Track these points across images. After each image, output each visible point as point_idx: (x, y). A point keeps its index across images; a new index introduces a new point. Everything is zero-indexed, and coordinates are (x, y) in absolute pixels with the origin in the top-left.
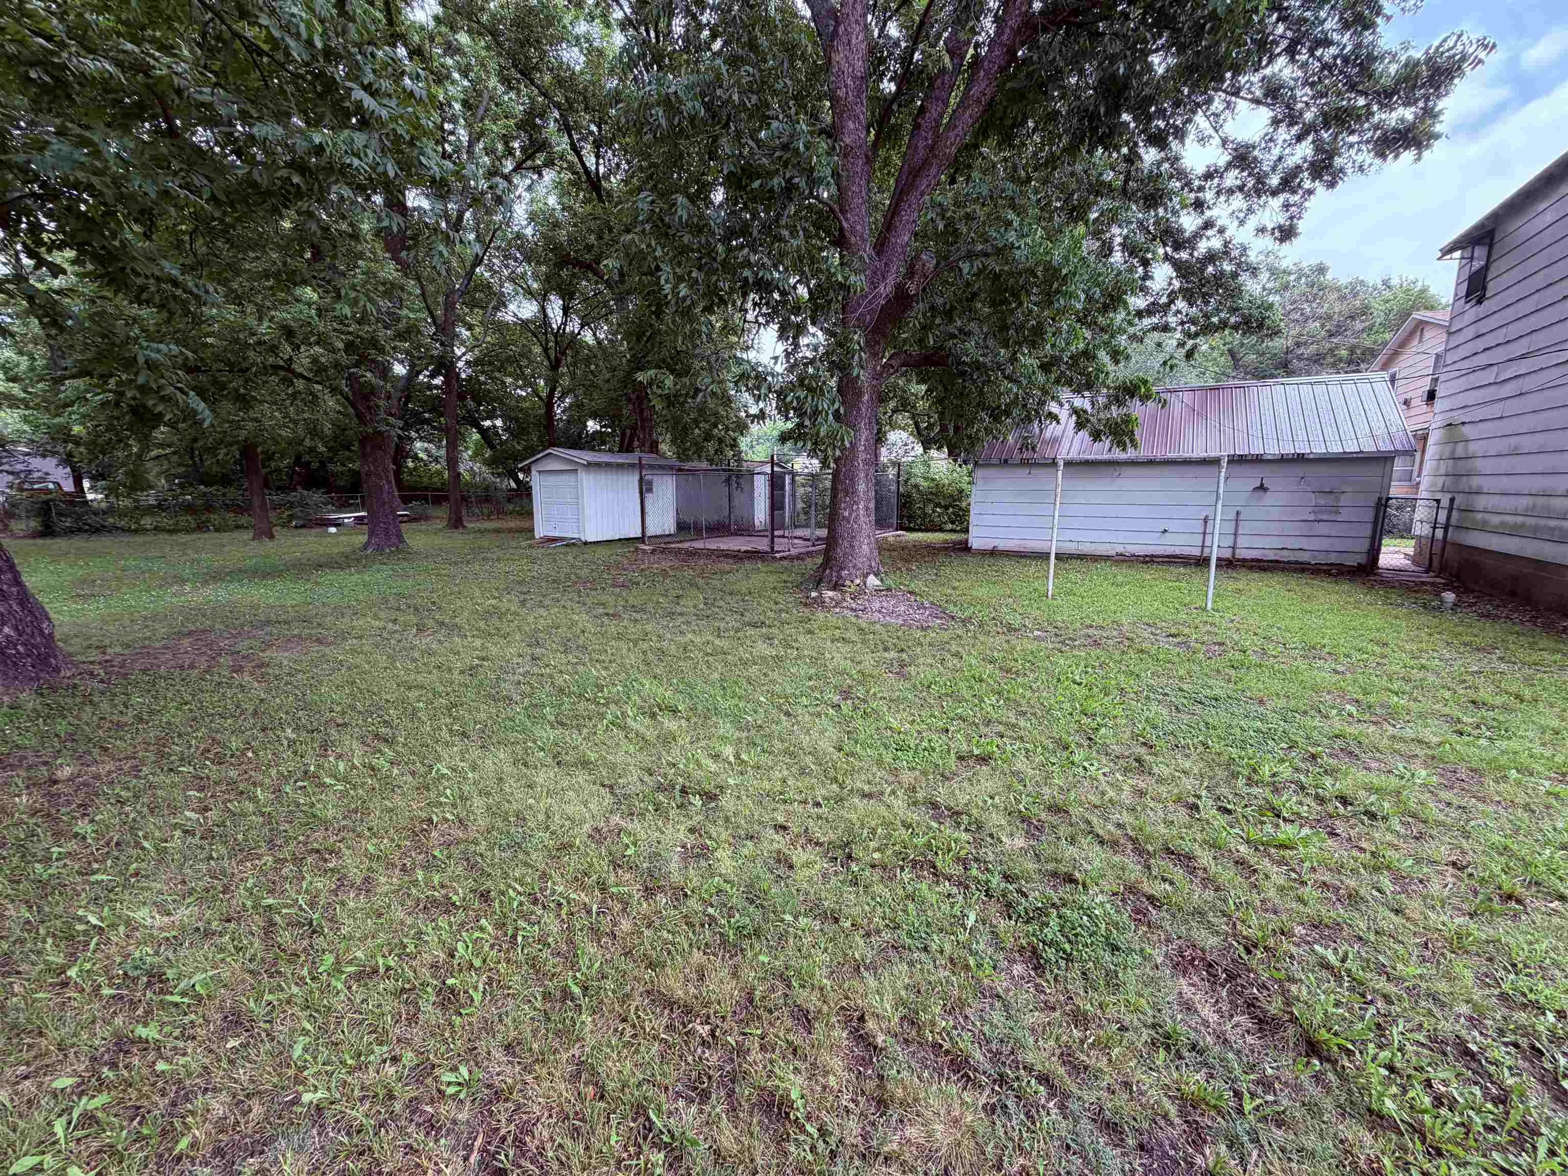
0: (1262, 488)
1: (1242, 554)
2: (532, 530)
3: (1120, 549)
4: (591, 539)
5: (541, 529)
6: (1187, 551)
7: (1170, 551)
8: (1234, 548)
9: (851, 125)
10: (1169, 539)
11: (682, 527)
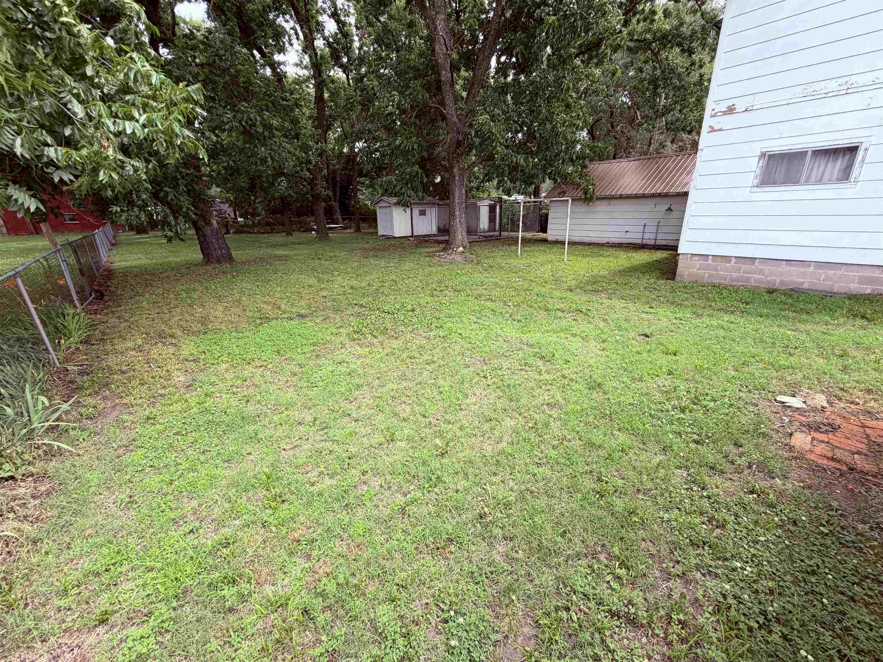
0: (670, 209)
1: (659, 242)
2: (377, 233)
3: (607, 240)
4: (397, 235)
5: (380, 233)
6: (636, 241)
7: (629, 241)
8: (656, 239)
9: (444, 72)
10: (629, 235)
11: (439, 230)
